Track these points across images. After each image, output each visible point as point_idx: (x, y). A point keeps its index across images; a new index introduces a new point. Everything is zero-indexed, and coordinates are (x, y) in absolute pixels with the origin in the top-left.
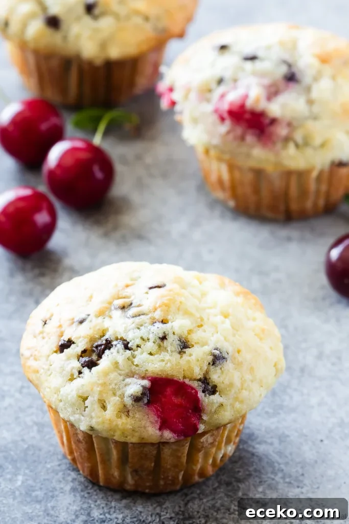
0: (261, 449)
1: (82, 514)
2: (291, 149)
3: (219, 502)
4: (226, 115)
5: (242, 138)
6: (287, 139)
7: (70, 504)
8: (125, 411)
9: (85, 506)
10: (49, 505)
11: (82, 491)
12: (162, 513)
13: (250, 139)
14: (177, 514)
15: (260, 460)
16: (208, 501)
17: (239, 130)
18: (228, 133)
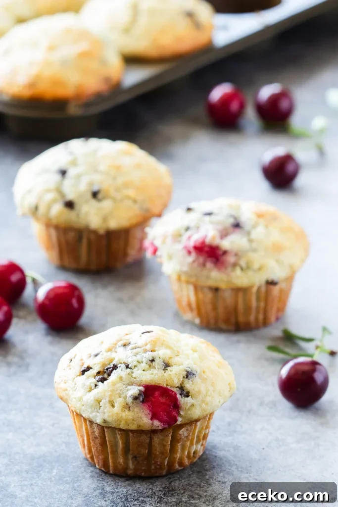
0: (221, 454)
1: (98, 489)
2: (238, 271)
3: (193, 482)
4: (192, 250)
5: (204, 265)
6: (235, 265)
7: (90, 484)
8: (127, 407)
9: (100, 485)
10: (76, 485)
11: (98, 477)
12: (154, 488)
13: (209, 265)
14: (164, 488)
15: (221, 459)
16: (185, 482)
17: (201, 259)
18: (194, 262)
